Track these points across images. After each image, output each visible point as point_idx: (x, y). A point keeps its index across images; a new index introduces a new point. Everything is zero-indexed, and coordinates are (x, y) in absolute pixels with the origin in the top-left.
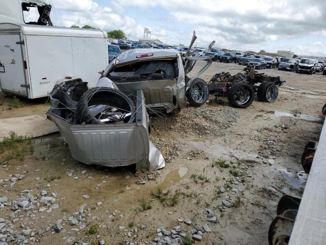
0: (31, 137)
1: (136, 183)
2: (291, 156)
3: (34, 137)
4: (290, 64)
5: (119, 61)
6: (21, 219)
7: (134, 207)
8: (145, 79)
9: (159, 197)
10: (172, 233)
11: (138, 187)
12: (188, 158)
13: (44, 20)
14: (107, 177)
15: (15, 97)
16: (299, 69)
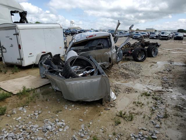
0: (34, 88)
1: (105, 109)
2: (180, 86)
3: (35, 88)
4: (156, 35)
5: (76, 41)
6: (52, 137)
7: (111, 123)
8: (92, 49)
9: (121, 116)
10: (139, 136)
11: (107, 112)
12: (127, 93)
13: (23, 20)
14: (87, 107)
15: (15, 66)
16: (161, 38)
